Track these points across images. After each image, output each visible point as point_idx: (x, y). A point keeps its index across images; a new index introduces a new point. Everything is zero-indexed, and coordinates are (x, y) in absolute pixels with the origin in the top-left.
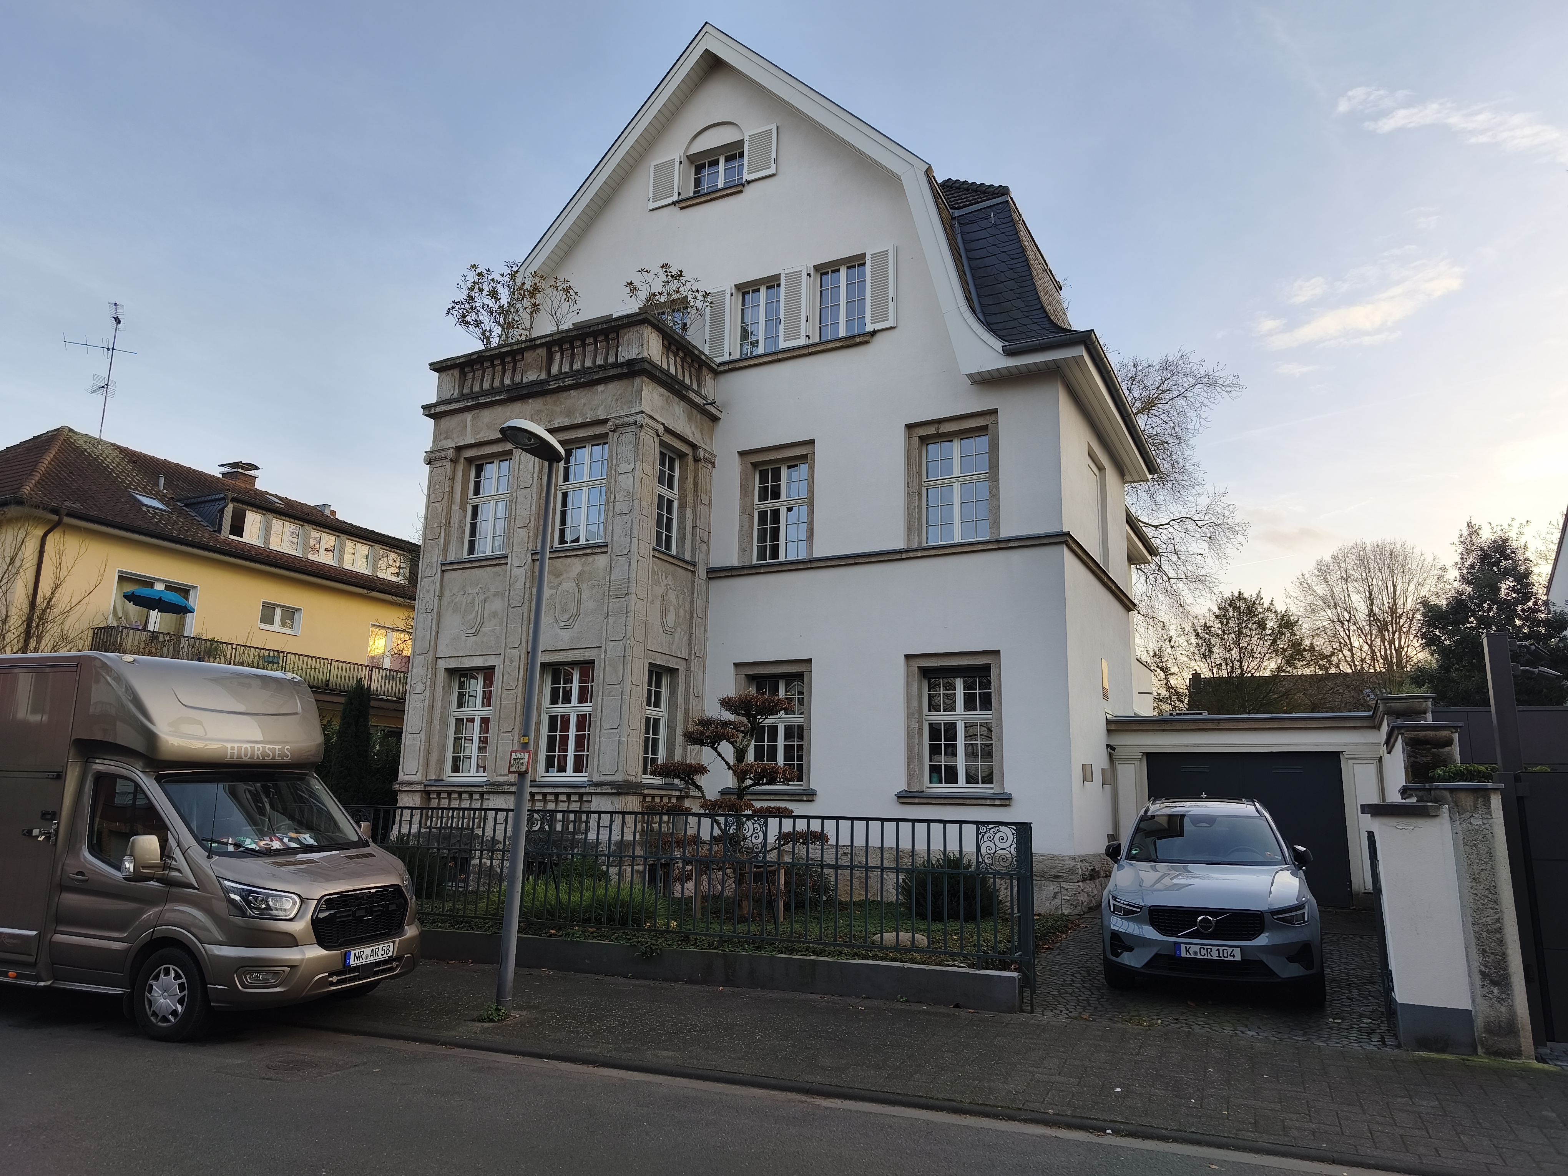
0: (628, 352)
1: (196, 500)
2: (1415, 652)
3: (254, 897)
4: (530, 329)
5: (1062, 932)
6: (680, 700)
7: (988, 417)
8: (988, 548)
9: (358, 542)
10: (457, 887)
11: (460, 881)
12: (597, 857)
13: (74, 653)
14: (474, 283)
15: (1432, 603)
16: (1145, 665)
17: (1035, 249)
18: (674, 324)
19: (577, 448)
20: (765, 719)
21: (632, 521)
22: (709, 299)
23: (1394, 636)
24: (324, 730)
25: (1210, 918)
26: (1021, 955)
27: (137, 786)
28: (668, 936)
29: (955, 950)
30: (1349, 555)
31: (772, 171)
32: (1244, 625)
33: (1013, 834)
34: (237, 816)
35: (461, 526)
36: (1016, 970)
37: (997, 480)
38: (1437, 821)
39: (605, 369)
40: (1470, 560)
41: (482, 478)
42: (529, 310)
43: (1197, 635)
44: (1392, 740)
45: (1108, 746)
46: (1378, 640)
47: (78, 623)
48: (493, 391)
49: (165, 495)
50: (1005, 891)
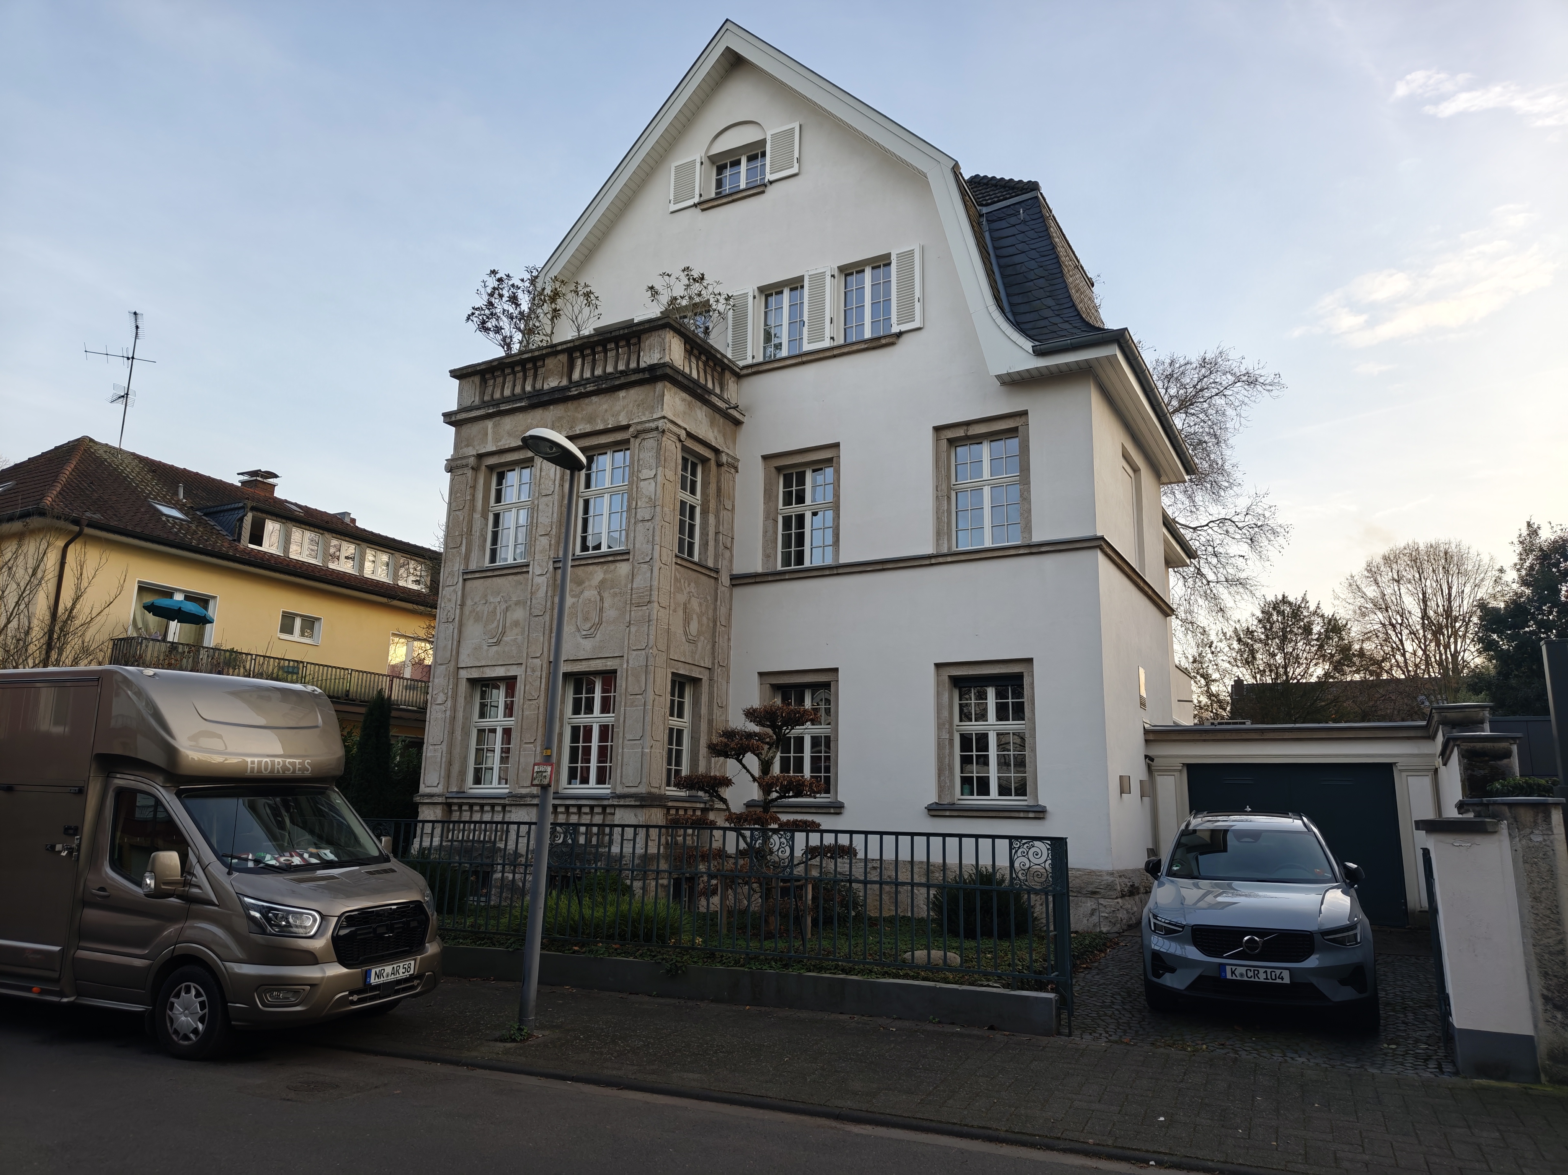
0: (650, 357)
1: (215, 509)
2: (1472, 657)
3: (274, 914)
4: (551, 335)
5: (1101, 951)
6: (704, 710)
7: (1018, 419)
8: (1020, 552)
9: (378, 550)
10: (479, 901)
11: (481, 896)
12: (620, 871)
13: (94, 667)
14: (494, 288)
15: (1490, 606)
16: (1185, 671)
17: (1066, 246)
18: (696, 328)
19: (599, 454)
20: (791, 730)
21: (654, 528)
22: (731, 302)
23: (1449, 640)
24: (344, 741)
25: (1256, 938)
26: (1058, 976)
27: (158, 803)
28: (693, 953)
29: (989, 970)
30: (1401, 556)
31: (794, 170)
32: (1288, 630)
33: (1048, 849)
34: (258, 832)
35: (482, 535)
36: (1053, 990)
37: (1028, 483)
38: (1495, 837)
39: (627, 375)
40: (1530, 561)
41: (504, 485)
42: (549, 316)
43: (1239, 640)
44: (1448, 752)
45: (1146, 757)
46: (1433, 644)
47: (98, 634)
48: (514, 398)
49: (184, 505)
50: (1040, 907)
